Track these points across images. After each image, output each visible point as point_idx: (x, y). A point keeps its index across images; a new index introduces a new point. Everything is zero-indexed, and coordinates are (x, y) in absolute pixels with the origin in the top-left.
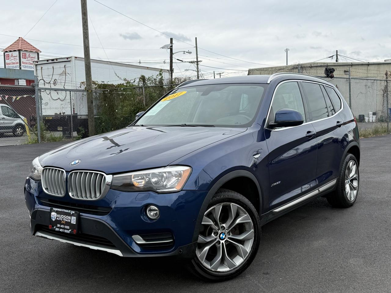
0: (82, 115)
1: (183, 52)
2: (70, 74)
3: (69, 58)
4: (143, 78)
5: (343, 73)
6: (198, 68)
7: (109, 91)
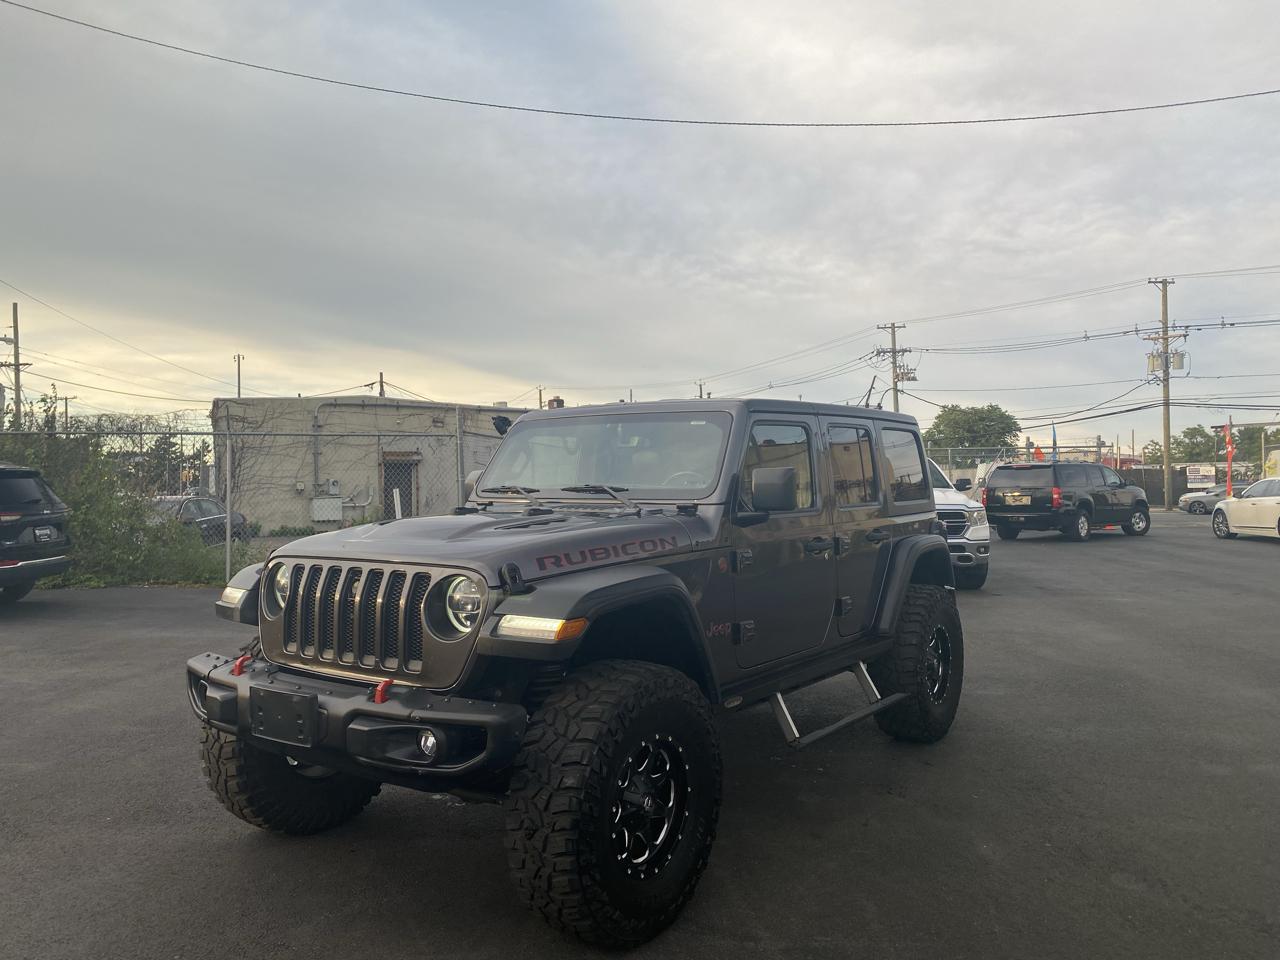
5: (429, 422)
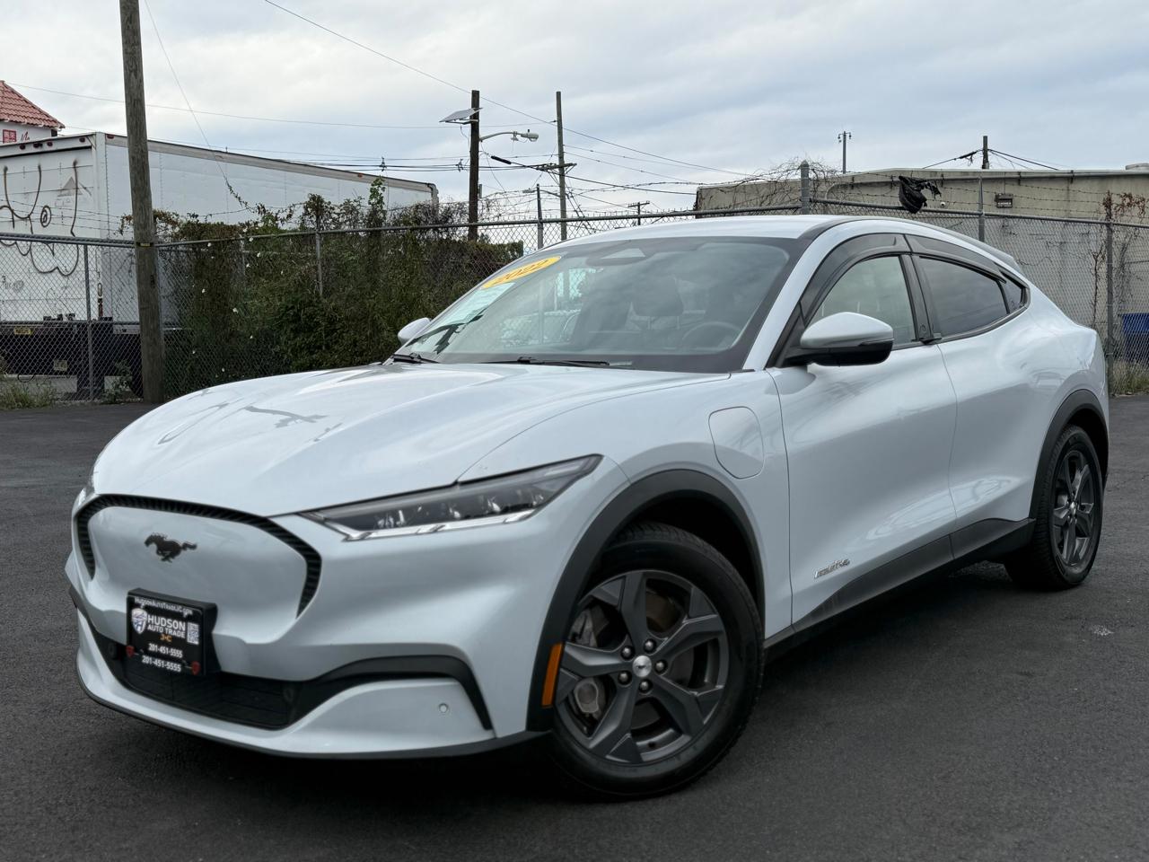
0: (125, 324)
1: (512, 136)
2: (90, 190)
3: (87, 136)
4: (316, 206)
5: (990, 202)
6: (562, 185)
7: (209, 245)
